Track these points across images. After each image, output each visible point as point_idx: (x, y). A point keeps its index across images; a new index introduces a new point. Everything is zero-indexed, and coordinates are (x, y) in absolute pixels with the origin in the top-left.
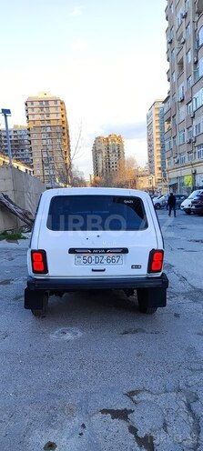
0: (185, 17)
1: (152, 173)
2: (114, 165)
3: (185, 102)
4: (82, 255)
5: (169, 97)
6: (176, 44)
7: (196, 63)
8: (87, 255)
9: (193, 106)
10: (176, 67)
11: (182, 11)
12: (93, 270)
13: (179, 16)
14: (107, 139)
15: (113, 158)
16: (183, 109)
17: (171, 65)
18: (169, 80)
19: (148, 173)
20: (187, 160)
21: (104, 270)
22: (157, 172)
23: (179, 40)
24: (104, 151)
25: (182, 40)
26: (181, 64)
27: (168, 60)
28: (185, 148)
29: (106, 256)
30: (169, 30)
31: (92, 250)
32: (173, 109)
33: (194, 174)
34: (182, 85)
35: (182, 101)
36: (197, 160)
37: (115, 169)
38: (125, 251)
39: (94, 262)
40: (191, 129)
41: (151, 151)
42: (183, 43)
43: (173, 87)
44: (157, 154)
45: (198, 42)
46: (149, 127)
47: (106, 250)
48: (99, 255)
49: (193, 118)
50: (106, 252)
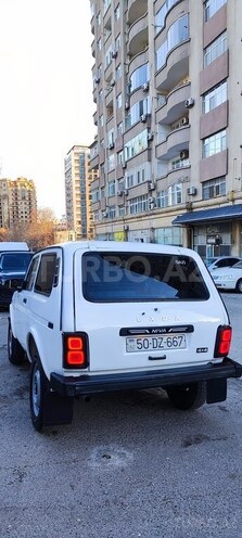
0: (115, 56)
1: (70, 227)
2: (24, 215)
3: (116, 150)
4: (135, 338)
5: (96, 142)
6: (104, 84)
7: (128, 109)
8: (143, 337)
9: (125, 156)
10: (105, 111)
11: (111, 49)
12: (150, 358)
13: (108, 54)
14: (15, 182)
15: (23, 207)
16: (112, 157)
17: (99, 107)
18: (96, 124)
19: (65, 227)
20: (117, 214)
21: (164, 358)
22: (77, 226)
23: (108, 81)
24: (11, 197)
25: (112, 82)
26: (110, 108)
27: (95, 101)
28: (115, 201)
29: (165, 337)
30: (96, 68)
31: (150, 329)
32: (101, 157)
33: (127, 231)
34: (112, 131)
35: (112, 148)
36: (129, 216)
37: (24, 219)
38: (190, 329)
39: (151, 346)
40: (122, 181)
41: (69, 201)
42: (113, 85)
43: (101, 131)
44: (76, 205)
45: (130, 86)
46: (68, 173)
47: (168, 328)
48: (157, 337)
49: (125, 168)
50: (167, 332)
